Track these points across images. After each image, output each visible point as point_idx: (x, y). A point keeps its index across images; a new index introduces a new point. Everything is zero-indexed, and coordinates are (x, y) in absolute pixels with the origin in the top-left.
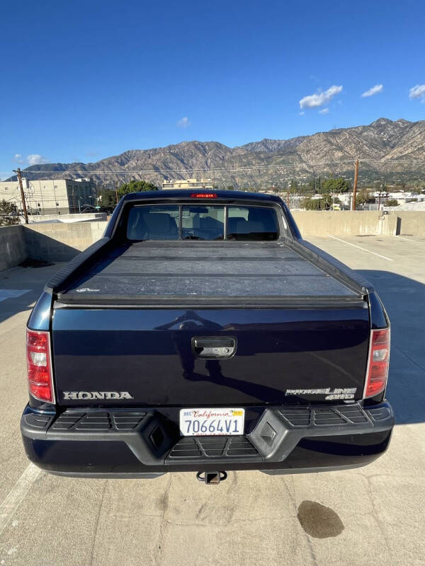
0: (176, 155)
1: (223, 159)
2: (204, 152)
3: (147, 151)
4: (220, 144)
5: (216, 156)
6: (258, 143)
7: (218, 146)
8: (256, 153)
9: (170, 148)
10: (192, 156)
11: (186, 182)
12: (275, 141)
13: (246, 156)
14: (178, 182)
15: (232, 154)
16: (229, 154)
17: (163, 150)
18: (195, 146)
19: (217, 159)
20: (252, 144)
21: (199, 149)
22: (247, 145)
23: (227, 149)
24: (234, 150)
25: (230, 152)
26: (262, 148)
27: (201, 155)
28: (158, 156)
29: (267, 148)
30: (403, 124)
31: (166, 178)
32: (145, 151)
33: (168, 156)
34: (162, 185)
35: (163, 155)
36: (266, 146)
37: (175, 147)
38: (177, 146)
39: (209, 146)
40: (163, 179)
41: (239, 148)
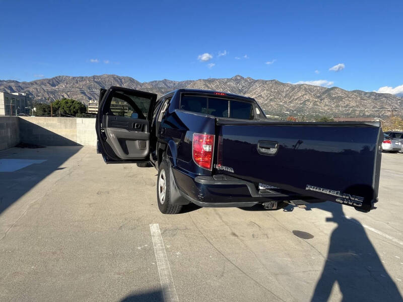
0: (98, 83)
2: (121, 83)
6: (160, 81)
7: (132, 80)
8: (159, 88)
9: (94, 77)
12: (172, 81)
13: (152, 89)
15: (141, 86)
16: (139, 86)
17: (89, 79)
18: (114, 78)
20: (156, 81)
22: (152, 82)
23: (138, 83)
24: (143, 84)
26: (163, 85)
28: (85, 82)
29: (167, 86)
30: (250, 80)
31: (90, 99)
32: (74, 78)
33: (92, 83)
34: (87, 104)
35: (88, 82)
36: (166, 84)
37: (98, 77)
38: (100, 76)
39: (124, 80)
40: (87, 99)
41: (147, 83)
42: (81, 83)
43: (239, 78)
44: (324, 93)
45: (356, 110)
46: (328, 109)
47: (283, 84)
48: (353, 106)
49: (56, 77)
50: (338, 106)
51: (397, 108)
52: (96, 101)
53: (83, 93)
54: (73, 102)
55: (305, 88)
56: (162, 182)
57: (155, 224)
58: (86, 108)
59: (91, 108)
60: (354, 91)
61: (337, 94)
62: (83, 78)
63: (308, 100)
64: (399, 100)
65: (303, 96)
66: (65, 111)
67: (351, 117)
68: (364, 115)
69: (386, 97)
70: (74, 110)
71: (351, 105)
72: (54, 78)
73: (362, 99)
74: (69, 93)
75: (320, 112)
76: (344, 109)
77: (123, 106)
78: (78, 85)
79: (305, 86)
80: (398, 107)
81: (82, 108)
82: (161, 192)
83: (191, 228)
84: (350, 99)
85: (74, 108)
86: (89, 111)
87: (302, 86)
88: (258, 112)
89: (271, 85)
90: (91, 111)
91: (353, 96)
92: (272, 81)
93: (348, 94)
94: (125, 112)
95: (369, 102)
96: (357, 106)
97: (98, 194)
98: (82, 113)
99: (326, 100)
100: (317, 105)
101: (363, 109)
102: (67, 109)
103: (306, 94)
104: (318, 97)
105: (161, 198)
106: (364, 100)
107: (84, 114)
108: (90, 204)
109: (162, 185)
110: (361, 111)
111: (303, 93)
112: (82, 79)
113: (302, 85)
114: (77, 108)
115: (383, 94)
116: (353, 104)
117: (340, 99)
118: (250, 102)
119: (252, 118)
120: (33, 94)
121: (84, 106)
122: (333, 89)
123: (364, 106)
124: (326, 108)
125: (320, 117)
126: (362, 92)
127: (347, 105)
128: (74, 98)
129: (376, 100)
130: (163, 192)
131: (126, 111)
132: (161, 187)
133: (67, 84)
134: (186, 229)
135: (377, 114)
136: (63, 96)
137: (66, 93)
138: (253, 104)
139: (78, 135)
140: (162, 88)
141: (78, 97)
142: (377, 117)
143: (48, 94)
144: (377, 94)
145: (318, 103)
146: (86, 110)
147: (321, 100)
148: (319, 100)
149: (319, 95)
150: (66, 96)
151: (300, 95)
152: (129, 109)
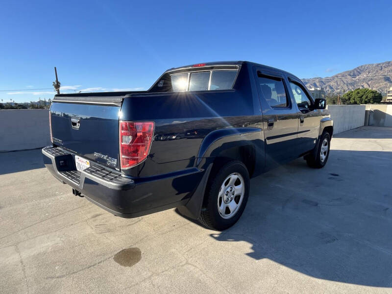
42: (386, 69)
49: (358, 68)
53: (388, 80)
59: (390, 96)
72: (355, 69)
74: (370, 83)
78: (382, 72)
81: (376, 96)
86: (388, 100)
120: (333, 87)
133: (369, 73)
136: (363, 86)
137: (366, 83)
141: (380, 86)
143: (347, 86)
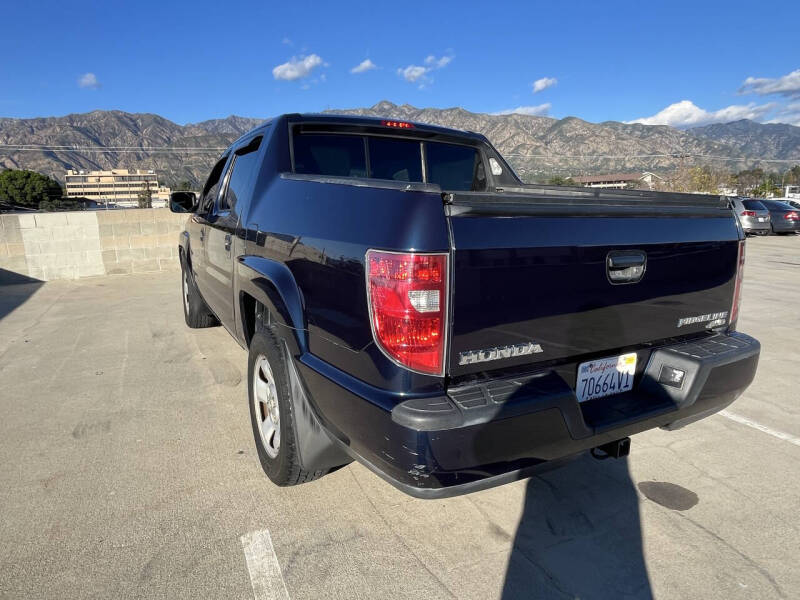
0: (84, 131)
1: (169, 141)
2: (136, 130)
3: (26, 121)
4: (164, 120)
5: (156, 136)
6: (223, 121)
7: (159, 122)
8: (221, 135)
9: (71, 119)
10: (114, 135)
11: (108, 173)
12: (248, 121)
13: (205, 139)
14: (95, 173)
15: (182, 134)
16: (177, 134)
17: (60, 122)
18: (119, 119)
19: (159, 141)
20: (213, 121)
21: (127, 125)
22: (206, 123)
23: (174, 128)
24: (185, 128)
25: (179, 131)
26: (229, 129)
27: (130, 134)
28: (50, 131)
29: (238, 129)
30: (410, 110)
31: (69, 167)
32: (23, 122)
33: (69, 132)
34: (62, 179)
35: (58, 130)
36: (235, 127)
37: (81, 118)
38: (85, 116)
39: (142, 121)
40: (62, 168)
41: (193, 126)
42: (42, 133)
43: (386, 107)
44: (551, 130)
45: (609, 160)
46: (560, 161)
47: (474, 116)
48: (605, 153)
50: (577, 153)
51: (679, 152)
52: (82, 172)
53: (50, 154)
54: (29, 176)
55: (516, 122)
56: (264, 391)
57: (257, 534)
58: (60, 189)
59: (72, 187)
60: (605, 124)
61: (576, 130)
62: (44, 120)
63: (523, 146)
64: (683, 136)
65: (512, 137)
66: (11, 198)
67: (602, 174)
68: (624, 167)
69: (660, 133)
70: (35, 194)
71: (600, 151)
73: (619, 138)
74: (16, 158)
75: (545, 168)
76: (588, 158)
77: (146, 179)
78: (34, 139)
79: (515, 117)
80: (681, 149)
81: (51, 189)
82: (264, 418)
83: (370, 527)
84: (598, 140)
85: (34, 189)
86: (70, 194)
87: (509, 119)
88: (496, 169)
89: (451, 119)
90: (73, 194)
91: (602, 134)
92: (452, 110)
93: (594, 131)
94: (150, 192)
95: (631, 144)
96: (611, 152)
97: (75, 434)
98: (51, 199)
99: (556, 145)
100: (540, 154)
101: (622, 157)
102: (16, 192)
103: (518, 134)
104: (542, 138)
105: (266, 439)
106: (623, 139)
107: (56, 201)
108: (46, 483)
109: (265, 400)
110: (618, 161)
111: (513, 132)
112: (43, 123)
113: (510, 116)
114: (39, 189)
115: (654, 127)
116: (604, 148)
117: (581, 139)
118: (475, 142)
119: (482, 185)
121: (57, 184)
122: (567, 120)
123: (624, 151)
124: (556, 160)
125: (547, 177)
126: (618, 124)
127: (594, 152)
128: (31, 166)
129: (643, 138)
130: (268, 419)
131: (154, 188)
132: (261, 404)
133: (8, 137)
134: (358, 535)
135: (645, 164)
136: (2, 165)
137: (9, 158)
138: (481, 149)
139: (28, 256)
140: (226, 135)
141: (40, 165)
142: (646, 170)
144: (644, 127)
145: (541, 150)
146: (62, 194)
147: (546, 144)
148: (543, 144)
149: (542, 134)
150: (9, 164)
151: (508, 136)
152: (161, 184)
